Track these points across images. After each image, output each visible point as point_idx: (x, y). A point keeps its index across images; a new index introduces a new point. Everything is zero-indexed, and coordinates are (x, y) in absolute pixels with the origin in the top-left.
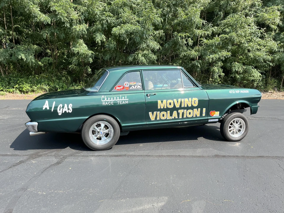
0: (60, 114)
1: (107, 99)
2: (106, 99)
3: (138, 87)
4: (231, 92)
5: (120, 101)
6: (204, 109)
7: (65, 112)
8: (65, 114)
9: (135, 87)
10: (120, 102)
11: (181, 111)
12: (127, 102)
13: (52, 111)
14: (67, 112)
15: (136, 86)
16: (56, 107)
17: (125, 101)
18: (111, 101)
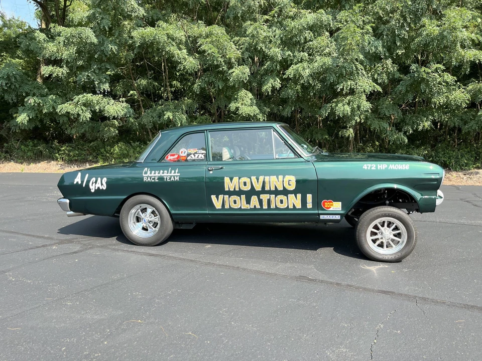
0: (93, 191)
1: (151, 173)
2: (149, 172)
3: (200, 157)
4: (366, 168)
5: (167, 176)
6: (309, 197)
7: (99, 188)
8: (98, 192)
9: (195, 156)
10: (168, 178)
11: (265, 197)
12: (177, 179)
13: (84, 186)
14: (101, 188)
15: (197, 155)
16: (88, 182)
17: (174, 177)
18: (155, 177)
